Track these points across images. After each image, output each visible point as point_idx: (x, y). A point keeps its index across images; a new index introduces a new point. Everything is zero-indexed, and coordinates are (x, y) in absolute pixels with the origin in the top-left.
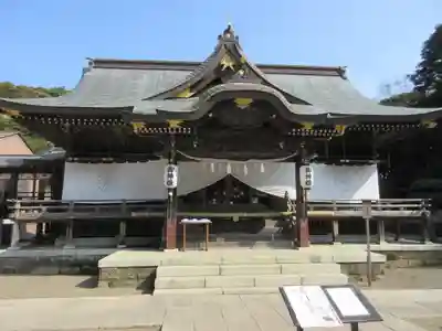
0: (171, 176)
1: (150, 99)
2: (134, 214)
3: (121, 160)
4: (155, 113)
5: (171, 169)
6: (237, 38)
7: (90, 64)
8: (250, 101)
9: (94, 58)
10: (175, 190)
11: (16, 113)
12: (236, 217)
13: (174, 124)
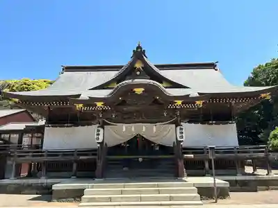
0: (98, 135)
2: (81, 157)
3: (77, 125)
4: (88, 98)
5: (98, 131)
6: (144, 51)
7: (63, 69)
8: (143, 89)
9: (65, 66)
10: (101, 143)
11: (17, 100)
13: (99, 104)
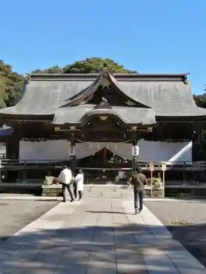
1: (63, 107)
4: (64, 124)
8: (107, 117)
12: (104, 170)
